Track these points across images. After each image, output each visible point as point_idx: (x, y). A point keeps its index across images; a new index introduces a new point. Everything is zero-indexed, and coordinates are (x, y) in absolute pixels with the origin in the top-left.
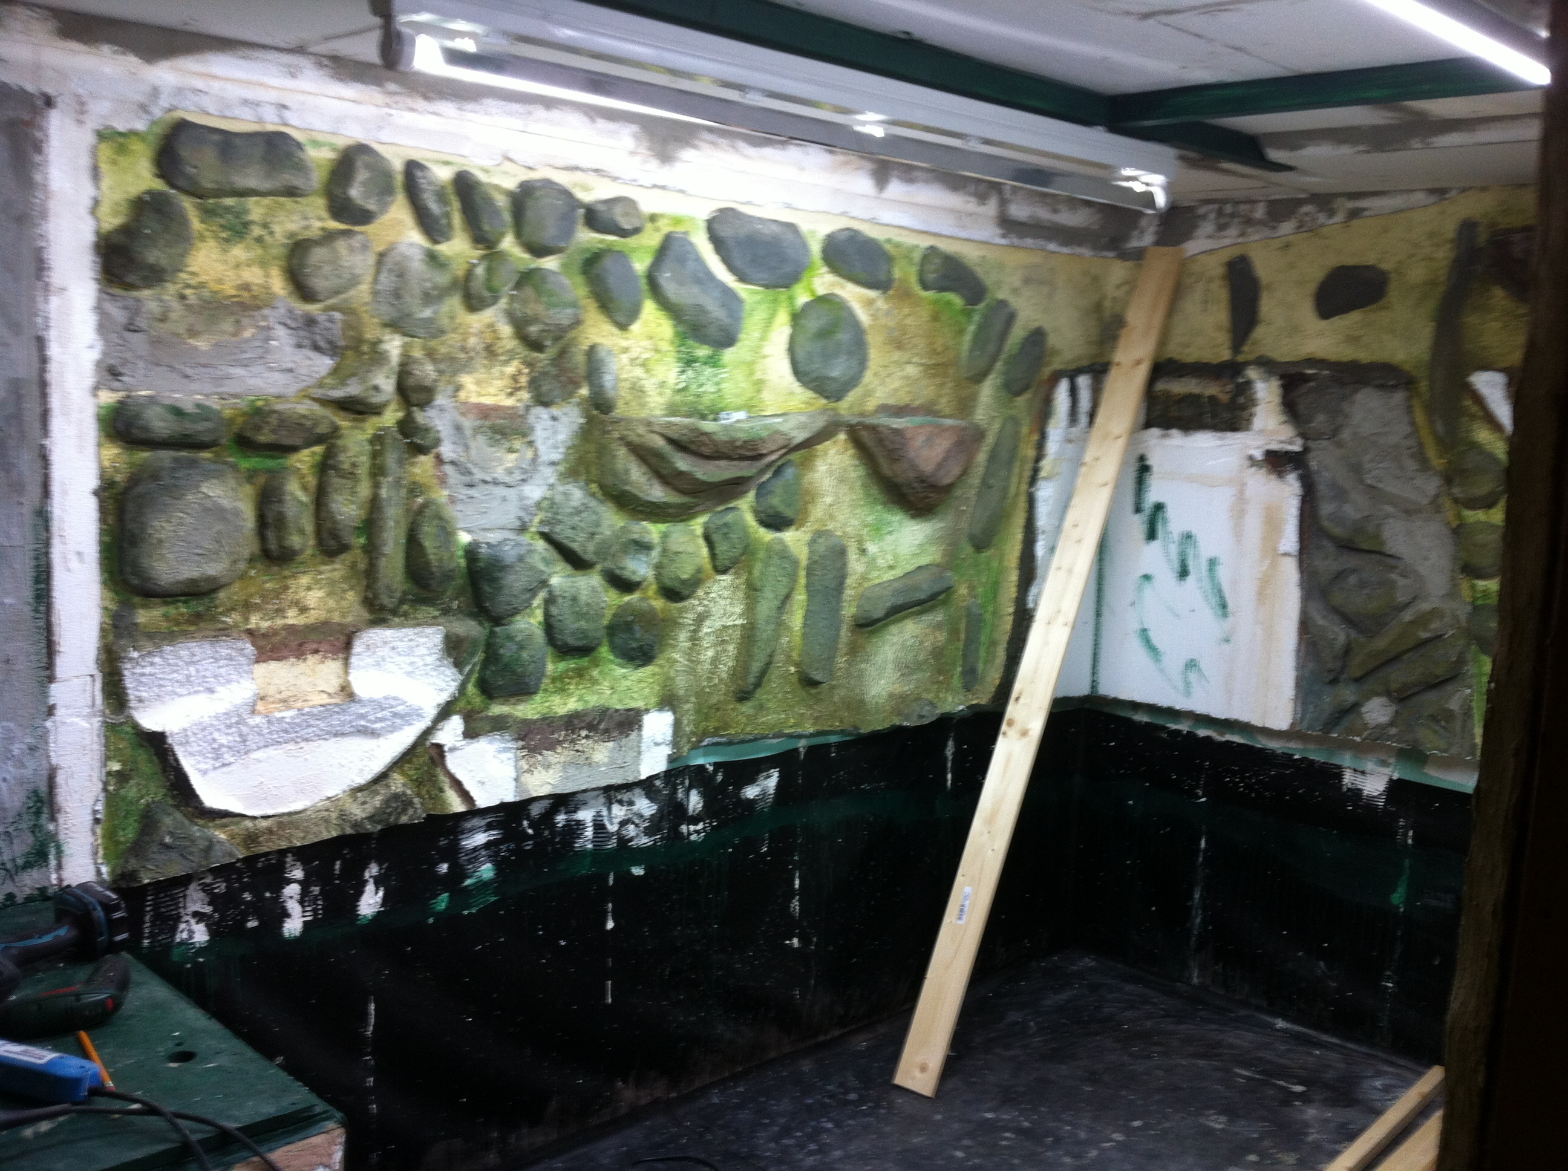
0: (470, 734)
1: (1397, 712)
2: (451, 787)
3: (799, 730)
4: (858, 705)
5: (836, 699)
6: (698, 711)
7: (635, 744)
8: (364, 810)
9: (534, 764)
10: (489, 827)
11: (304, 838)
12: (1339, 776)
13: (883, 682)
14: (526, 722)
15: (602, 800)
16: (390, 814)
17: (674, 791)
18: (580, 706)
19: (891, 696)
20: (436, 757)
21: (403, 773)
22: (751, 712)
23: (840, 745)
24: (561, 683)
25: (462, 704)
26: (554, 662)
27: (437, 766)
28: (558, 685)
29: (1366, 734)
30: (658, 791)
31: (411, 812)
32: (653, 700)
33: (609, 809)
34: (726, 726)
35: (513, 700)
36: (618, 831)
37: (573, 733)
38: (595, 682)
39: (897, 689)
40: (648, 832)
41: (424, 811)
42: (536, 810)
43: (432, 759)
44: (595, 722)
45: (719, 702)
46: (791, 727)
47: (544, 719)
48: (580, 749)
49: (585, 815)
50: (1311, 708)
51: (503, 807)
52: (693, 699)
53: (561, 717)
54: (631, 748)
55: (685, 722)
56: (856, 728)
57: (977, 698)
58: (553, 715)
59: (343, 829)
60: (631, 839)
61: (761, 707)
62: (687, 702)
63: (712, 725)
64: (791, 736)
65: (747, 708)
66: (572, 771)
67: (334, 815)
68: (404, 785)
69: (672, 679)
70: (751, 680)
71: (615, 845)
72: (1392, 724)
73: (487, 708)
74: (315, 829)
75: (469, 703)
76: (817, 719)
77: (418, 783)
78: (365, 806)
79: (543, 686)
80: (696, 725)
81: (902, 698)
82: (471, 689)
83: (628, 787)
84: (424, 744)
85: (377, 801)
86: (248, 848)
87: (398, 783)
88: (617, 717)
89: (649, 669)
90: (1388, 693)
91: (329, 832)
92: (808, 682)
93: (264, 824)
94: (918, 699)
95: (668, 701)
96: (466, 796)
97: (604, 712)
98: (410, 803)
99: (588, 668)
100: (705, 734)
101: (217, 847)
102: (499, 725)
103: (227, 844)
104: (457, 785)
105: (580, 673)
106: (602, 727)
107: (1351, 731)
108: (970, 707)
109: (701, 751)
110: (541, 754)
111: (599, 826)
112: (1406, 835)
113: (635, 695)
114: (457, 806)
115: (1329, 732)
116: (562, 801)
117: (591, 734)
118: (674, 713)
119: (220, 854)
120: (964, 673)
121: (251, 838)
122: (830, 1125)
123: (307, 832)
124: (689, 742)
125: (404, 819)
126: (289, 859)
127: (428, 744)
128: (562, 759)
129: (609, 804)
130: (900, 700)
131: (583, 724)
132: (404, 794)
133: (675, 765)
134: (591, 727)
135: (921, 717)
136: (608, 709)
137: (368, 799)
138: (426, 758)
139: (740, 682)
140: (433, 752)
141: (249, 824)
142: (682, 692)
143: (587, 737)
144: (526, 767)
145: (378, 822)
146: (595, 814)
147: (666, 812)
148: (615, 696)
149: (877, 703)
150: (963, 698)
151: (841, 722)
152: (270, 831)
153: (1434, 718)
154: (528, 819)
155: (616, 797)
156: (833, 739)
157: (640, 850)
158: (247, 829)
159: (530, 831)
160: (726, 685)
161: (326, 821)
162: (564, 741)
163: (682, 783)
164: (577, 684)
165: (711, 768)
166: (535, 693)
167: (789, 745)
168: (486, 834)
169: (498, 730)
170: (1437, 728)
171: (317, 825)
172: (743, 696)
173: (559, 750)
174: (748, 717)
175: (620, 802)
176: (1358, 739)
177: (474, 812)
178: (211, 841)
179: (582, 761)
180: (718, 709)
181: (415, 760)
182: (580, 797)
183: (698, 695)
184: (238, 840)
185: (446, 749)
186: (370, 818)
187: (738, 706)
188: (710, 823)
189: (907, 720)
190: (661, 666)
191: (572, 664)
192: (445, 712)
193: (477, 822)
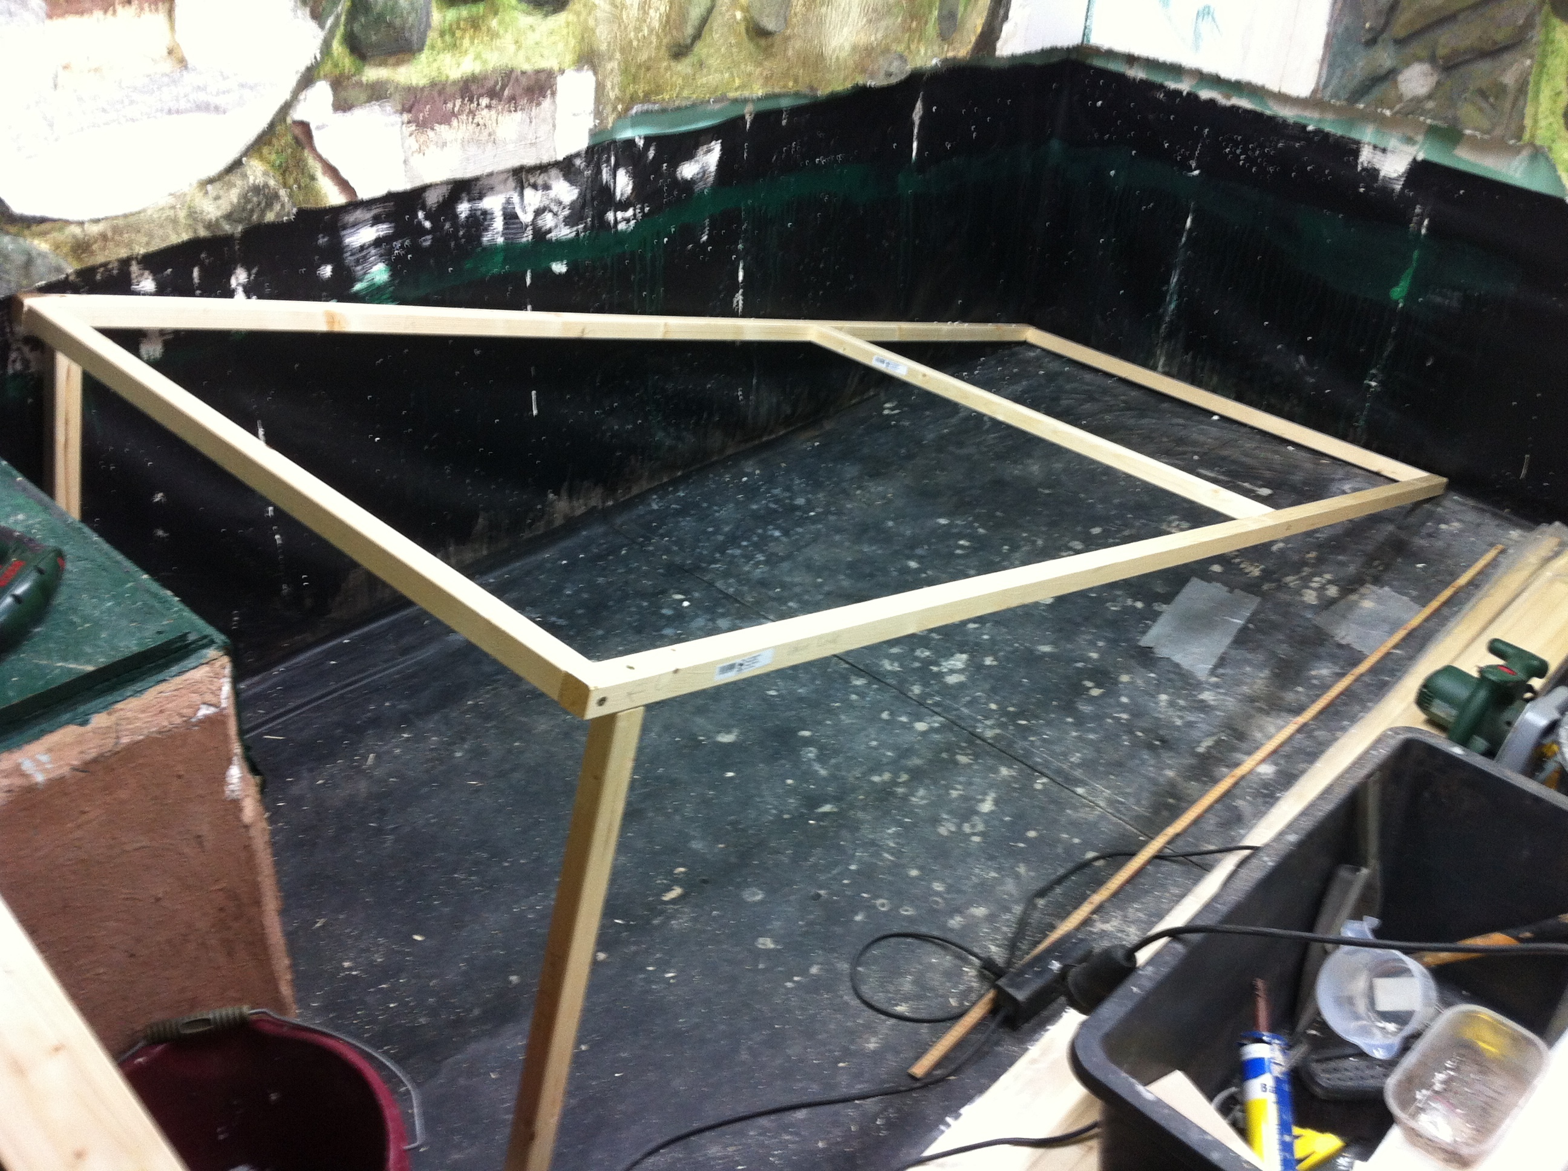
0: (342, 105)
1: (1438, 83)
2: (324, 173)
3: (746, 94)
4: (815, 60)
5: (790, 53)
6: (625, 71)
7: (549, 114)
8: (218, 207)
9: (425, 142)
10: (376, 220)
11: (148, 244)
12: (1356, 153)
13: (845, 30)
14: (411, 90)
15: (511, 183)
16: (252, 211)
17: (599, 172)
18: (476, 68)
19: (855, 48)
20: (301, 137)
21: (262, 158)
22: (689, 70)
23: (794, 111)
24: (451, 36)
25: (328, 67)
26: (440, 9)
27: (303, 148)
28: (447, 38)
29: (1398, 107)
30: (579, 172)
31: (277, 207)
32: (569, 58)
33: (522, 195)
34: (658, 89)
35: (392, 60)
36: (534, 223)
37: (471, 101)
38: (494, 35)
39: (863, 39)
40: (569, 221)
41: (294, 205)
42: (432, 199)
43: (296, 140)
44: (498, 87)
45: (650, 58)
46: (736, 89)
47: (433, 84)
48: (481, 122)
49: (493, 203)
50: (1338, 72)
51: (390, 197)
52: (618, 55)
53: (454, 83)
54: (544, 120)
55: (609, 85)
56: (812, 88)
57: (954, 49)
58: (444, 78)
59: (195, 231)
60: (550, 231)
61: (701, 64)
62: (610, 59)
63: (641, 89)
64: (735, 101)
65: (683, 67)
66: (472, 150)
67: (182, 214)
68: (265, 174)
69: (593, 31)
70: (690, 30)
71: (530, 237)
72: (1430, 96)
73: (359, 71)
74: (161, 232)
75: (336, 65)
76: (767, 79)
77: (283, 170)
78: (220, 202)
79: (428, 42)
80: (623, 90)
81: (869, 52)
82: (337, 47)
83: (543, 168)
84: (285, 120)
85: (233, 196)
86: (79, 259)
87: (257, 172)
88: (524, 81)
89: (562, 18)
90: (1432, 59)
91: (178, 234)
92: (758, 33)
93: (95, 229)
94: (886, 51)
95: (588, 58)
96: (344, 185)
97: (508, 75)
98: (276, 196)
99: (484, 17)
100: (633, 100)
101: (39, 261)
102: (377, 93)
103: (51, 256)
104: (332, 172)
105: (475, 24)
106: (506, 93)
107: (1382, 103)
108: (945, 61)
109: (628, 121)
110: (433, 129)
111: (510, 217)
112: (1420, 223)
113: (546, 53)
114: (334, 197)
115: (1357, 101)
116: (462, 188)
117: (494, 102)
118: (596, 73)
119: (42, 269)
120: (941, 18)
121: (81, 247)
122: (777, 533)
123: (150, 235)
124: (615, 108)
125: (270, 217)
126: (134, 268)
127: (289, 120)
128: (460, 135)
129: (521, 187)
130: (867, 54)
131: (481, 91)
132: (266, 185)
133: (599, 140)
134: (494, 94)
135: (889, 75)
136: (512, 71)
137: (221, 193)
138: (289, 138)
139: (675, 33)
140: (298, 131)
141: (76, 230)
142: (603, 47)
143: (489, 107)
144: (415, 146)
145: (239, 221)
146: (504, 200)
147: (588, 197)
148: (521, 54)
149: (838, 58)
150: (936, 48)
151: (796, 81)
152: (104, 237)
153: (1483, 93)
154: (423, 208)
155: (527, 180)
156: (785, 103)
157: (560, 244)
158: (74, 236)
159: (427, 224)
160: (658, 36)
161: (175, 221)
162: (461, 112)
163: (608, 161)
164: (472, 39)
165: (641, 143)
166: (420, 50)
167: (733, 113)
168: (375, 228)
169: (377, 100)
170: (1484, 105)
171: (161, 226)
172: (679, 52)
173: (455, 122)
174: (685, 78)
175: (535, 187)
176: (1388, 113)
177: (355, 204)
178: (29, 254)
179: (484, 136)
180: (648, 69)
181: (275, 141)
182: (485, 182)
183: (622, 51)
184: (65, 250)
185: (313, 127)
186: (229, 217)
187: (673, 64)
188: (642, 209)
189: (872, 77)
190: (578, 14)
191: (464, 12)
192: (307, 79)
193: (359, 214)
